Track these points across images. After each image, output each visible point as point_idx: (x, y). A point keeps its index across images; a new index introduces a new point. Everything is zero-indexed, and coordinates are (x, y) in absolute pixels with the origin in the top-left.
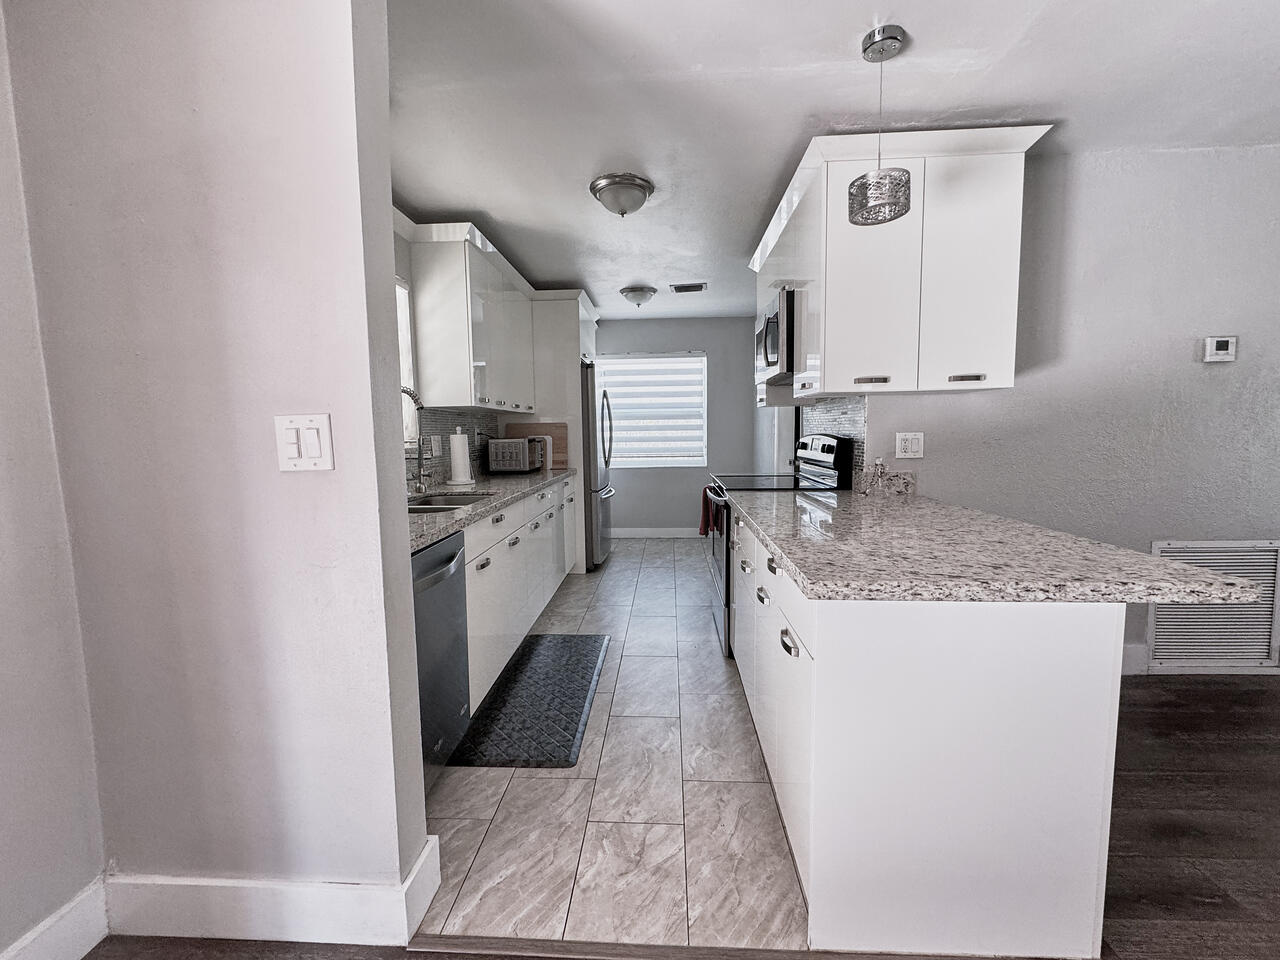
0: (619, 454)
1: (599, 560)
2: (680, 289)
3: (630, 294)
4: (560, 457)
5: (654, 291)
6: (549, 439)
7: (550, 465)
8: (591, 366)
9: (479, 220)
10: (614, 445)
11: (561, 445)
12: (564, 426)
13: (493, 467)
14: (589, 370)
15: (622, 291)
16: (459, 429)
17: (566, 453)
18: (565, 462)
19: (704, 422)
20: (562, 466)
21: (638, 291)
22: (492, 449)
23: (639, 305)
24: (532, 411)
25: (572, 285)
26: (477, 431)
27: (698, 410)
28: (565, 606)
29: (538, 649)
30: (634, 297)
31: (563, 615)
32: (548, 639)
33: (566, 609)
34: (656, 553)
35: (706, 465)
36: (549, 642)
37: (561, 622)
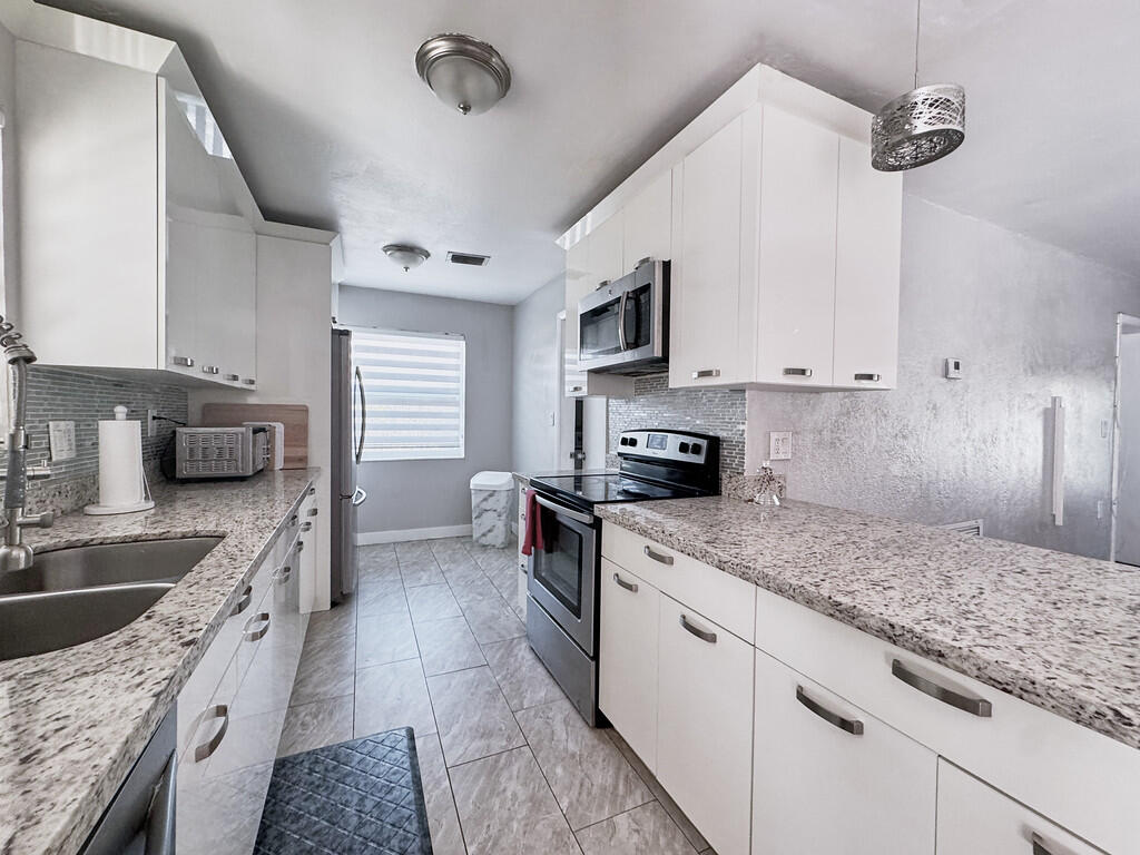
0: (372, 445)
2: (458, 258)
3: (398, 254)
4: (299, 452)
5: (427, 255)
6: (280, 428)
7: (279, 464)
8: (347, 333)
11: (298, 435)
12: (304, 410)
13: (184, 469)
14: (343, 339)
15: (386, 249)
16: (121, 410)
17: (306, 446)
18: (304, 459)
19: (461, 409)
20: (298, 466)
21: (407, 251)
22: (183, 443)
23: (407, 269)
24: (253, 387)
25: (322, 224)
26: (152, 413)
27: (454, 396)
28: (316, 678)
29: (292, 799)
30: (402, 258)
31: (316, 698)
32: (306, 764)
33: (316, 686)
34: (414, 563)
35: (463, 456)
36: (309, 774)
37: (316, 717)
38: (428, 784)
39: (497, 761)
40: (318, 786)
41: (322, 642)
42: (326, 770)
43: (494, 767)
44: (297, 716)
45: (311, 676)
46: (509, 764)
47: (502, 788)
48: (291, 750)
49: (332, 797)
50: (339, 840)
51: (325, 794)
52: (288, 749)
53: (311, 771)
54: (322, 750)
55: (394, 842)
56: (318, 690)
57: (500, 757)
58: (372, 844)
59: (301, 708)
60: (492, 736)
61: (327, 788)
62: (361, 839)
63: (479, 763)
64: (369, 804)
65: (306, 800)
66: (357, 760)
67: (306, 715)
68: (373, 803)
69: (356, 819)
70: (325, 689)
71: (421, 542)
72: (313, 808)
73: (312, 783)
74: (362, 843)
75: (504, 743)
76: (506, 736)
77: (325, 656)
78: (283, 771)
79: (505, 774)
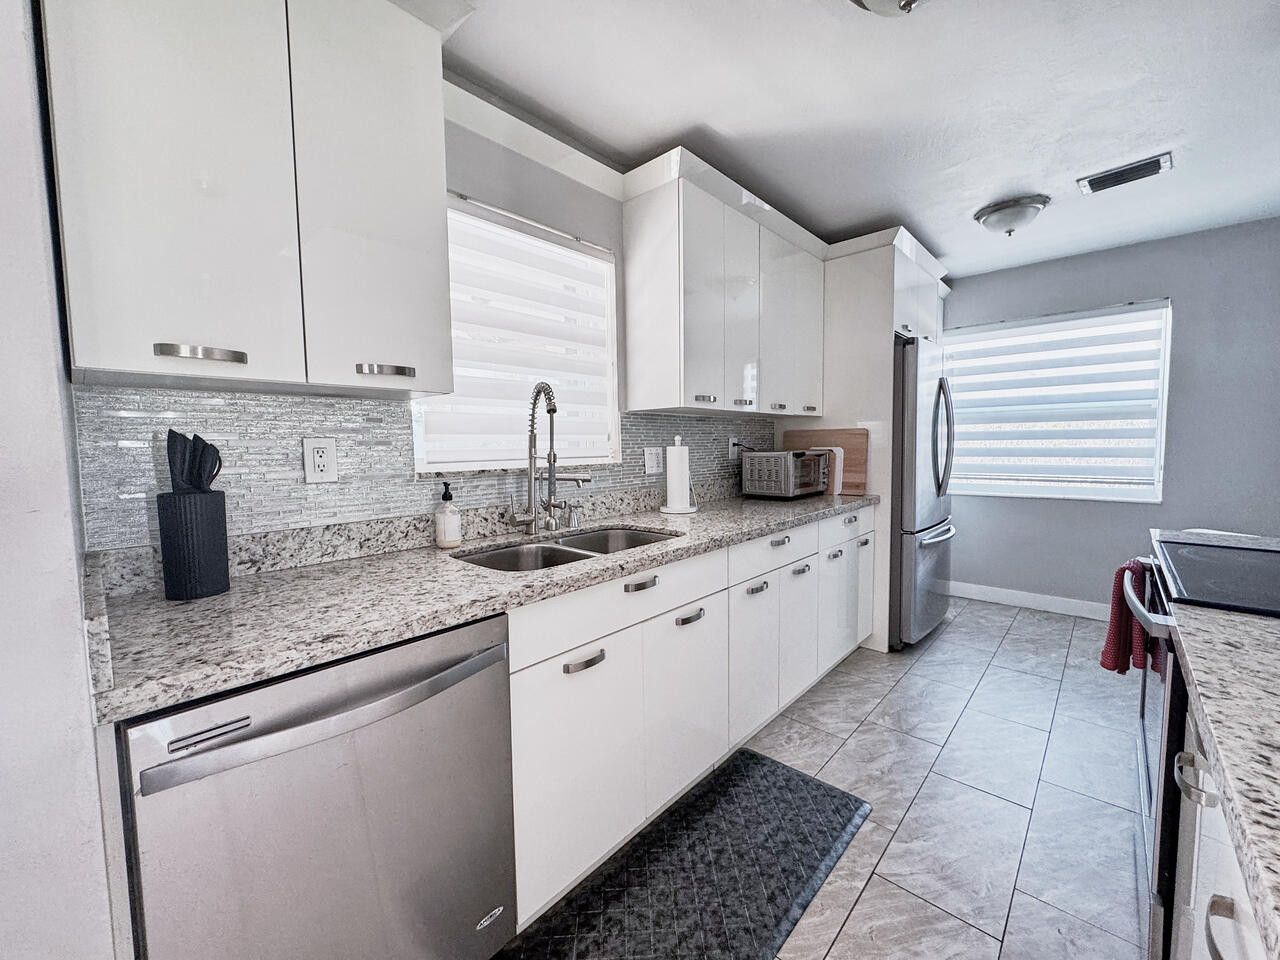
1: (914, 636)
2: (1099, 183)
3: (994, 218)
4: (856, 478)
5: (1044, 200)
6: (839, 452)
7: (838, 488)
8: (912, 341)
9: (701, 145)
10: (956, 460)
11: (858, 460)
12: (864, 434)
13: (748, 488)
14: (908, 347)
15: (977, 217)
16: (678, 439)
17: (866, 472)
18: (862, 486)
19: (1160, 424)
20: (857, 492)
21: (1009, 207)
22: (746, 467)
23: (1010, 232)
24: (814, 414)
26: (732, 441)
27: (1148, 402)
28: (826, 708)
29: (738, 786)
30: (999, 221)
31: (813, 724)
32: (765, 769)
33: (823, 714)
34: (1032, 641)
35: (1159, 499)
36: (762, 778)
37: (801, 739)
38: (842, 868)
39: (937, 918)
40: (760, 792)
41: (857, 679)
42: (774, 784)
43: (928, 921)
44: (791, 728)
45: (823, 703)
46: (953, 935)
47: (918, 948)
48: (766, 751)
49: (762, 807)
50: (740, 841)
51: (760, 801)
52: (765, 749)
53: (764, 777)
54: (784, 767)
55: (773, 884)
56: (821, 719)
57: (945, 919)
58: (757, 868)
59: (797, 725)
60: (959, 888)
61: (765, 797)
62: (753, 856)
63: (913, 900)
64: (781, 836)
65: (746, 794)
66: (802, 795)
67: (797, 732)
68: (783, 838)
69: (762, 838)
70: (826, 720)
71: (1064, 617)
72: (744, 804)
73: (758, 786)
74: (752, 860)
75: (966, 909)
76: (977, 905)
77: (849, 693)
78: (748, 762)
79: (938, 940)
